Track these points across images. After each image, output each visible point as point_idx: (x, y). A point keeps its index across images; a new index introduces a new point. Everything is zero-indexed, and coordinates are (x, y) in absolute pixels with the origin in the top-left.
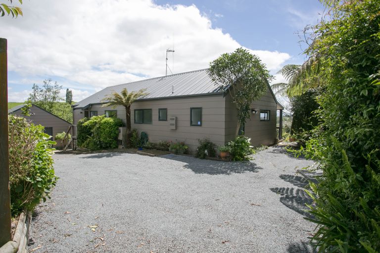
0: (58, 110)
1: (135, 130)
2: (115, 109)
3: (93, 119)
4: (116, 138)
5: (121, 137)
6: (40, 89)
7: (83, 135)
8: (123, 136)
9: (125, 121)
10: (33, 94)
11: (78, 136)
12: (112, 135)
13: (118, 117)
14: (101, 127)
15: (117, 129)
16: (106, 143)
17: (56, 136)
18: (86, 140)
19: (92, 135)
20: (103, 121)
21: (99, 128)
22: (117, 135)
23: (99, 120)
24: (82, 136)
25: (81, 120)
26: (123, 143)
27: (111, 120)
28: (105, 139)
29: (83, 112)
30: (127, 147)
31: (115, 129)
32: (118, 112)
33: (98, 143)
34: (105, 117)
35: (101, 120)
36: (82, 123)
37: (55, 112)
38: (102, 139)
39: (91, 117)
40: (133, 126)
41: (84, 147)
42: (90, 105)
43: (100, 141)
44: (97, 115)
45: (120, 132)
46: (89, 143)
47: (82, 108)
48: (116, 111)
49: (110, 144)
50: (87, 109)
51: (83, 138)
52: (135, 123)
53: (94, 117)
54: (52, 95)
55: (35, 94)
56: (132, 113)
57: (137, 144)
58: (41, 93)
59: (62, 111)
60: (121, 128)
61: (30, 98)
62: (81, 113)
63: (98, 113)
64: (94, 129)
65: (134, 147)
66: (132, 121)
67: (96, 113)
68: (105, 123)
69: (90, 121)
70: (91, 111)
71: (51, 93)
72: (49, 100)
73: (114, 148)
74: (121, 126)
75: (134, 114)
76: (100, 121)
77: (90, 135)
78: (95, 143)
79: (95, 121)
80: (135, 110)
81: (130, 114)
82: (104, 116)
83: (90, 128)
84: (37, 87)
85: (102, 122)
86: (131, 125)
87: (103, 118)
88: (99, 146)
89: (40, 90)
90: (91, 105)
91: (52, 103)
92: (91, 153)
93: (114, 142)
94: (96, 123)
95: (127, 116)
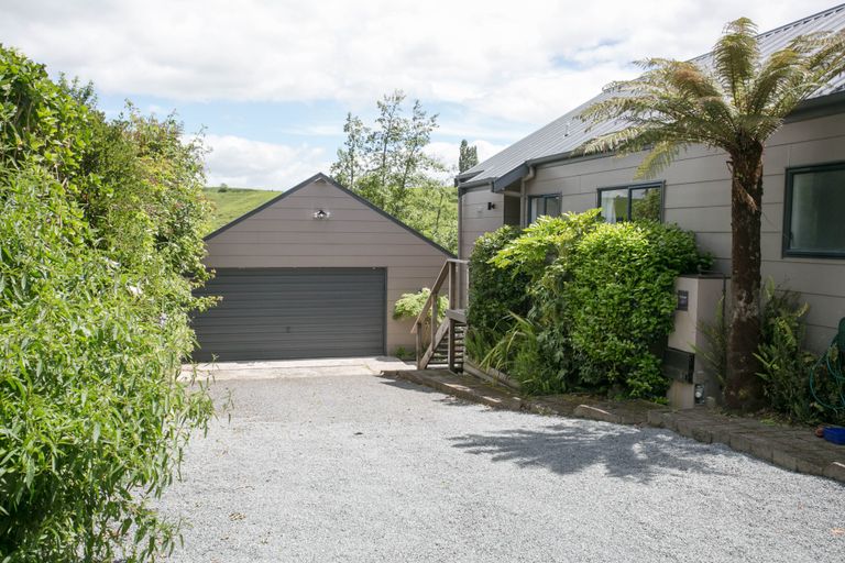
0: (420, 205)
1: (786, 302)
2: (658, 178)
3: (540, 230)
4: (658, 341)
5: (686, 337)
6: (367, 130)
7: (493, 306)
8: (703, 328)
9: (722, 242)
10: (346, 149)
11: (473, 309)
12: (634, 318)
13: (671, 218)
14: (578, 269)
15: (669, 288)
16: (602, 365)
17: (399, 303)
18: (502, 331)
19: (532, 313)
20: (591, 239)
21: (569, 276)
22: (668, 323)
23: (569, 234)
24: (490, 315)
25: (487, 239)
26: (698, 371)
27: (632, 236)
28: (598, 337)
29: (499, 199)
30: (733, 406)
31: (655, 286)
32: (670, 191)
33: (559, 354)
34: (600, 218)
35: (579, 236)
36: (490, 252)
37: (413, 215)
38: (578, 341)
39: (530, 222)
40: (777, 271)
41: (493, 366)
42: (527, 167)
43: (567, 347)
44: (557, 213)
45: (683, 306)
46: (515, 350)
47: (491, 184)
48: (660, 186)
49: (624, 370)
50: (516, 186)
51: (491, 325)
52: (787, 252)
53: (543, 218)
54: (404, 150)
55: (352, 150)
56: (773, 189)
57: (809, 396)
58: (369, 145)
59: (433, 208)
60: (691, 286)
61: (339, 166)
62: (491, 206)
63: (566, 202)
64: (542, 282)
65: (782, 410)
66: (770, 243)
67: (552, 204)
68: (600, 249)
69: (525, 240)
70: (531, 198)
71: (401, 144)
72: (394, 170)
73: (646, 395)
74: (690, 269)
75: (780, 197)
76: (572, 242)
77: (523, 309)
78: (544, 356)
79: (549, 238)
80: (791, 174)
81: (758, 194)
82: (595, 211)
83: (524, 278)
84: (358, 124)
85: (583, 245)
86: (764, 270)
87: (589, 226)
88: (562, 373)
89: (366, 135)
90: (535, 166)
91: (402, 182)
92: (523, 408)
93: (647, 362)
94: (551, 251)
95: (740, 208)
